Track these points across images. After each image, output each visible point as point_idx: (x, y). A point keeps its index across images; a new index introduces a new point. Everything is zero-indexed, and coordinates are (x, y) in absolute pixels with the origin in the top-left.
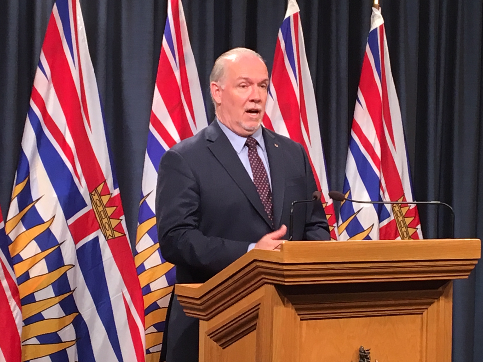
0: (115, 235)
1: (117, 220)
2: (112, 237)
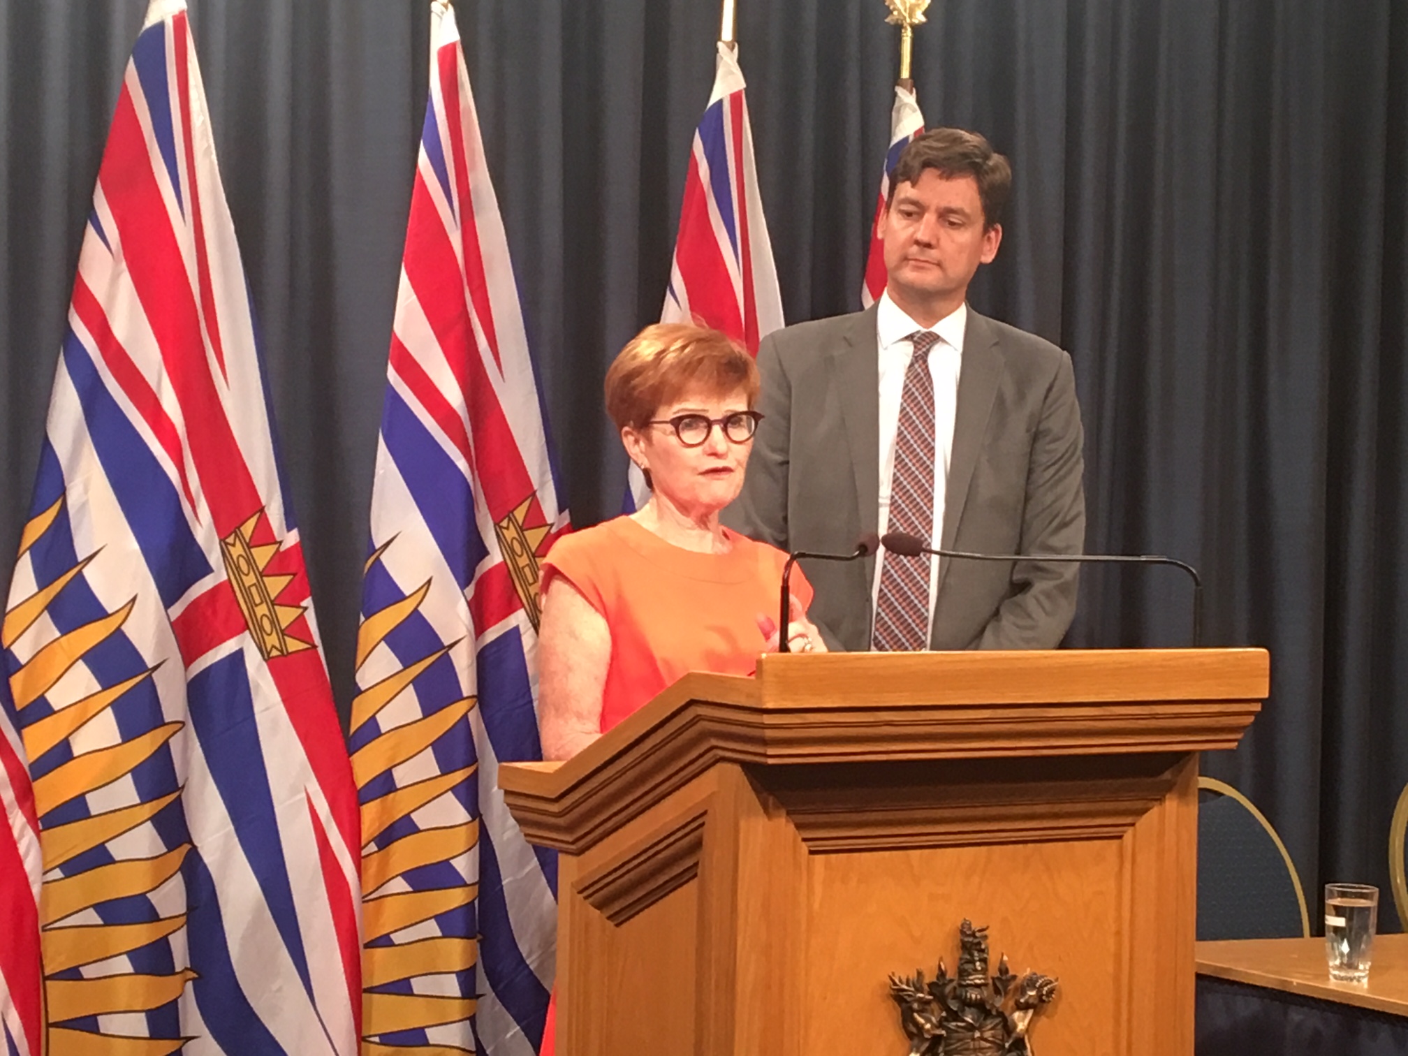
0: (288, 646)
1: (294, 609)
2: (281, 651)
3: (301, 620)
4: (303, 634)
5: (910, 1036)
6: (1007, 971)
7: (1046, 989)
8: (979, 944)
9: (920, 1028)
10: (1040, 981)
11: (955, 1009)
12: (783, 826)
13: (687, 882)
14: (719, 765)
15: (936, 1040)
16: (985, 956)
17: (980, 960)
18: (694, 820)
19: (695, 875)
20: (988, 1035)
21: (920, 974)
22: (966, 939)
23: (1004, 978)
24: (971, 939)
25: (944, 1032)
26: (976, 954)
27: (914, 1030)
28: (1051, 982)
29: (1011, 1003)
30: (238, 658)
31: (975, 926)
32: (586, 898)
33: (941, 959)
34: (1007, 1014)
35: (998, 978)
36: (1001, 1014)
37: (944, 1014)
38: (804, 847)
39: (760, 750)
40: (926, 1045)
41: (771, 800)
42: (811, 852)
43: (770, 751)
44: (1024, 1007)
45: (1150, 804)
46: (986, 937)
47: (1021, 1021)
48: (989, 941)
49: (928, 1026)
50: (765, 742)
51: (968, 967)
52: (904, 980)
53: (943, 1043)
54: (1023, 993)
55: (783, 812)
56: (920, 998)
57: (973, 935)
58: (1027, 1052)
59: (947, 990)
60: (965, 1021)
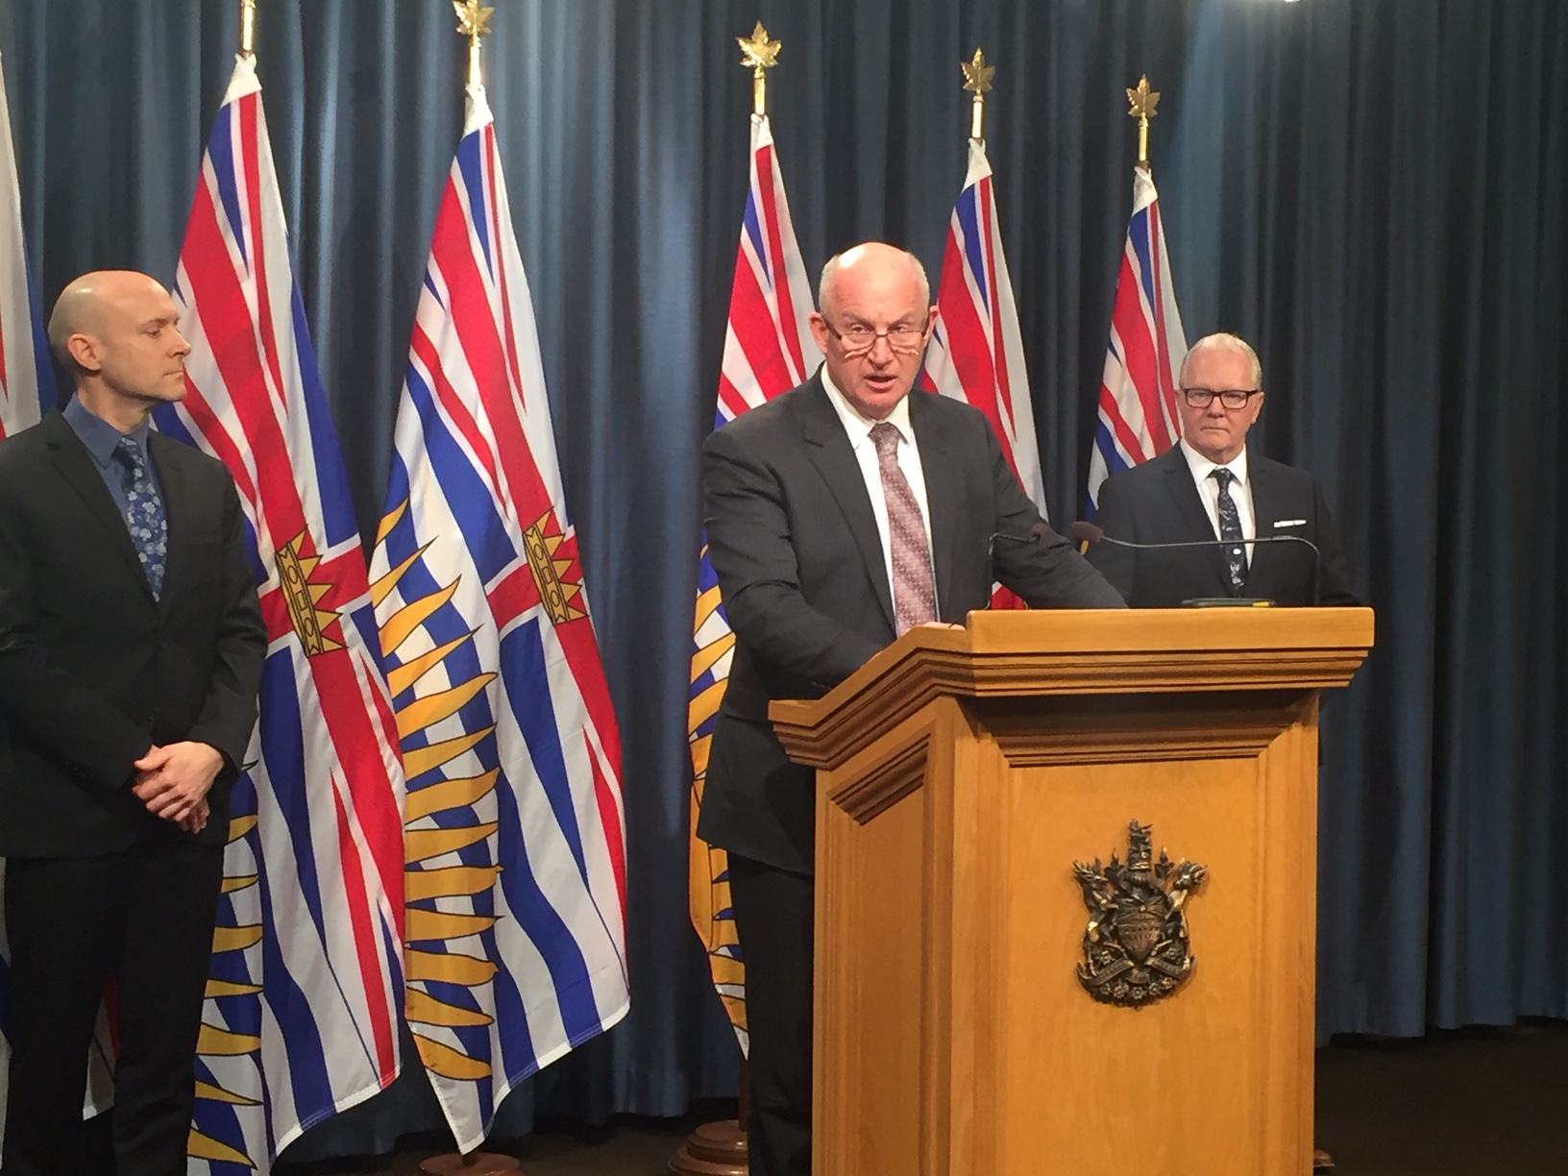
0: (570, 614)
1: (573, 587)
2: (565, 619)
3: (577, 595)
4: (580, 608)
5: (1090, 909)
6: (1166, 859)
7: (1197, 874)
8: (1144, 838)
9: (1098, 903)
10: (1193, 867)
11: (1124, 888)
12: (989, 746)
13: (915, 789)
14: (939, 698)
15: (1111, 912)
16: (1149, 847)
17: (1145, 851)
18: (921, 740)
19: (922, 784)
20: (1151, 908)
21: (1097, 861)
22: (1134, 834)
23: (1164, 865)
24: (1137, 834)
25: (1117, 906)
26: (1142, 847)
27: (1092, 904)
28: (1201, 869)
29: (1170, 885)
30: (534, 622)
31: (1141, 825)
32: (837, 804)
33: (1114, 849)
34: (1167, 893)
35: (1160, 865)
36: (1161, 893)
37: (1117, 892)
38: (1006, 762)
39: (969, 685)
40: (1103, 916)
41: (980, 726)
42: (1012, 766)
43: (978, 687)
44: (1179, 888)
45: (1282, 729)
46: (1149, 833)
47: (1177, 899)
48: (1152, 836)
49: (1104, 901)
50: (973, 679)
51: (1135, 856)
52: (1085, 865)
53: (1116, 916)
54: (1180, 877)
55: (990, 735)
56: (1098, 881)
57: (1139, 831)
58: (1183, 923)
59: (1118, 874)
60: (1133, 898)
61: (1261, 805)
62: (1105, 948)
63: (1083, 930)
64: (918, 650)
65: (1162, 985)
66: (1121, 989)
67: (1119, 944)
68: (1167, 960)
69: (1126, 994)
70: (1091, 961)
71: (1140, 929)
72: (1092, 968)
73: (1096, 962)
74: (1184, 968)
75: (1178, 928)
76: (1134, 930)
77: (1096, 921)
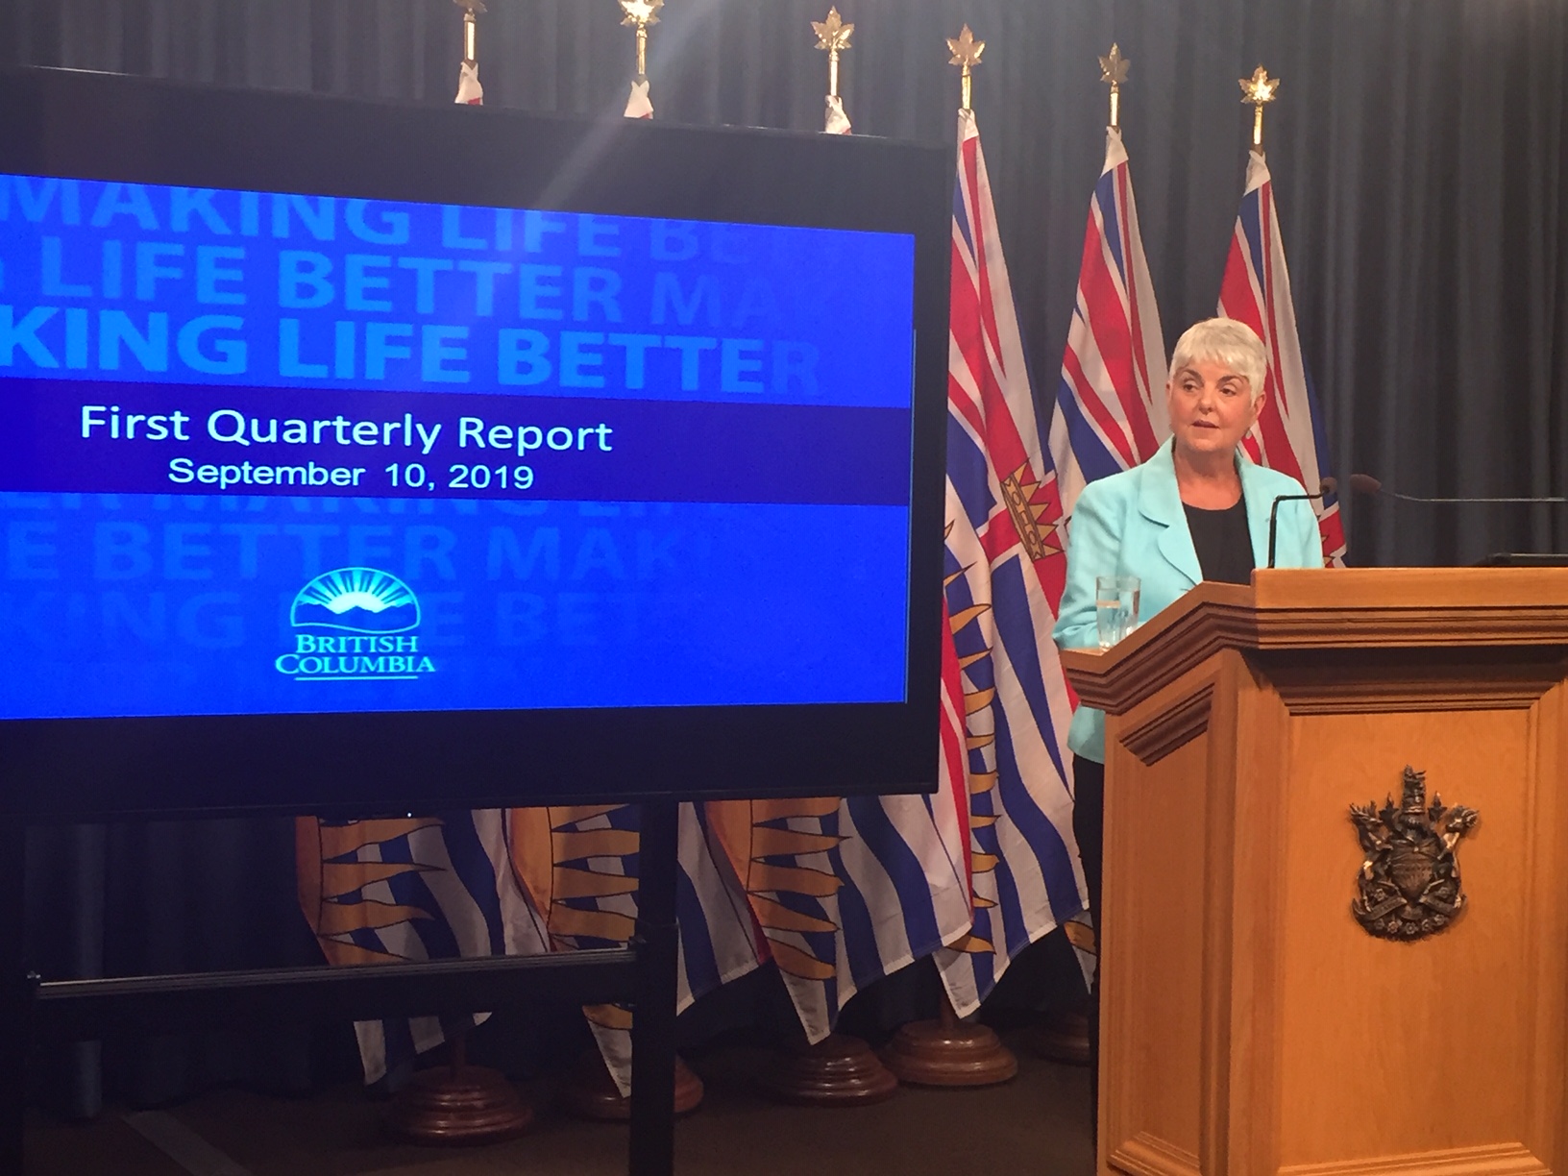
5: (1366, 849)
6: (1440, 804)
7: (1469, 819)
8: (1419, 784)
9: (1373, 843)
10: (1466, 812)
11: (1400, 830)
12: (1271, 696)
13: (1200, 734)
14: (1224, 650)
15: (1386, 852)
16: (1422, 792)
17: (1419, 795)
18: (1204, 690)
19: (1205, 730)
20: (1424, 850)
21: (1372, 803)
22: (1409, 780)
23: (1437, 809)
24: (1411, 780)
25: (1391, 847)
26: (1416, 791)
27: (1367, 844)
28: (1472, 813)
29: (1443, 827)
31: (1415, 771)
32: (1125, 746)
33: (1389, 794)
34: (1439, 835)
35: (1432, 809)
36: (1435, 835)
38: (1286, 711)
39: (1253, 638)
40: (1377, 856)
41: (1262, 676)
42: (1292, 714)
43: (1261, 640)
44: (1452, 831)
45: (1552, 684)
46: (1424, 779)
47: (1449, 841)
48: (1426, 781)
49: (1378, 842)
50: (1257, 633)
51: (1410, 800)
52: (1361, 808)
53: (1390, 856)
54: (1452, 820)
55: (1271, 686)
56: (1373, 822)
57: (1414, 777)
58: (1455, 864)
59: (1393, 817)
60: (1407, 840)
61: (1533, 754)
62: (1380, 885)
63: (1359, 869)
64: (1204, 604)
65: (1434, 921)
66: (1394, 924)
67: (1393, 882)
68: (1440, 899)
69: (1399, 930)
70: (1365, 898)
71: (1413, 869)
72: (1366, 904)
73: (1370, 899)
74: (1456, 906)
75: (1450, 868)
76: (1407, 870)
77: (1370, 860)
